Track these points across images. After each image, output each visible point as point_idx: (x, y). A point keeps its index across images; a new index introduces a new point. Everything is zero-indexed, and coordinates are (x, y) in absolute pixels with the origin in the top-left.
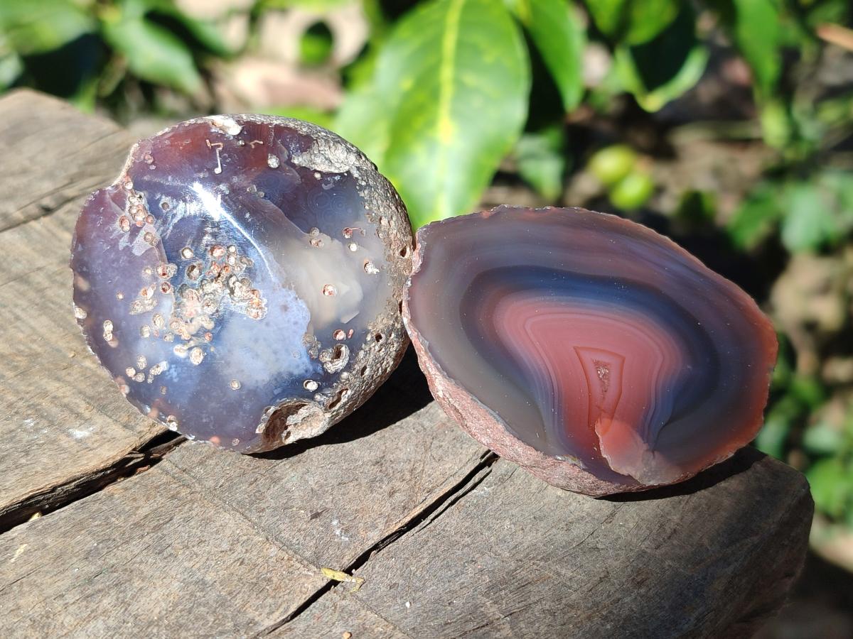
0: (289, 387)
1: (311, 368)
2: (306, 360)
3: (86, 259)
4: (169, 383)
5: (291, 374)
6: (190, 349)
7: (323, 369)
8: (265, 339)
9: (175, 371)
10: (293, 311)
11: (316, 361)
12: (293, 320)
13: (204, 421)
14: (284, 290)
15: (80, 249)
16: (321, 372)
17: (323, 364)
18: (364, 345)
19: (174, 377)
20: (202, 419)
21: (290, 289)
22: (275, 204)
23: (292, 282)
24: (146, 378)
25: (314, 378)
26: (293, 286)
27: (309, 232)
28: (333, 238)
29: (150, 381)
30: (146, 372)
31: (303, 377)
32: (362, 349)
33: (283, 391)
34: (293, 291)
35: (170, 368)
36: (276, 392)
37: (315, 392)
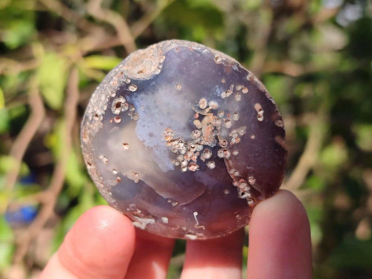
0: (145, 87)
1: (134, 98)
2: (137, 104)
3: (277, 157)
4: (221, 85)
5: (146, 94)
6: (208, 107)
7: (126, 99)
8: (163, 114)
9: (217, 93)
10: (145, 134)
11: (131, 104)
12: (146, 128)
13: (197, 63)
14: (152, 146)
15: (280, 163)
16: (127, 97)
17: (126, 102)
18: (104, 113)
19: (218, 89)
20: (199, 64)
21: (148, 147)
22: (160, 196)
23: (147, 151)
24: (234, 88)
25: (131, 94)
26: (146, 149)
27: (140, 181)
28: (126, 177)
29: (233, 86)
30: (235, 91)
31: (138, 93)
32: (105, 111)
33: (149, 84)
34: (146, 146)
35: (220, 94)
36: (154, 83)
37: (130, 84)
